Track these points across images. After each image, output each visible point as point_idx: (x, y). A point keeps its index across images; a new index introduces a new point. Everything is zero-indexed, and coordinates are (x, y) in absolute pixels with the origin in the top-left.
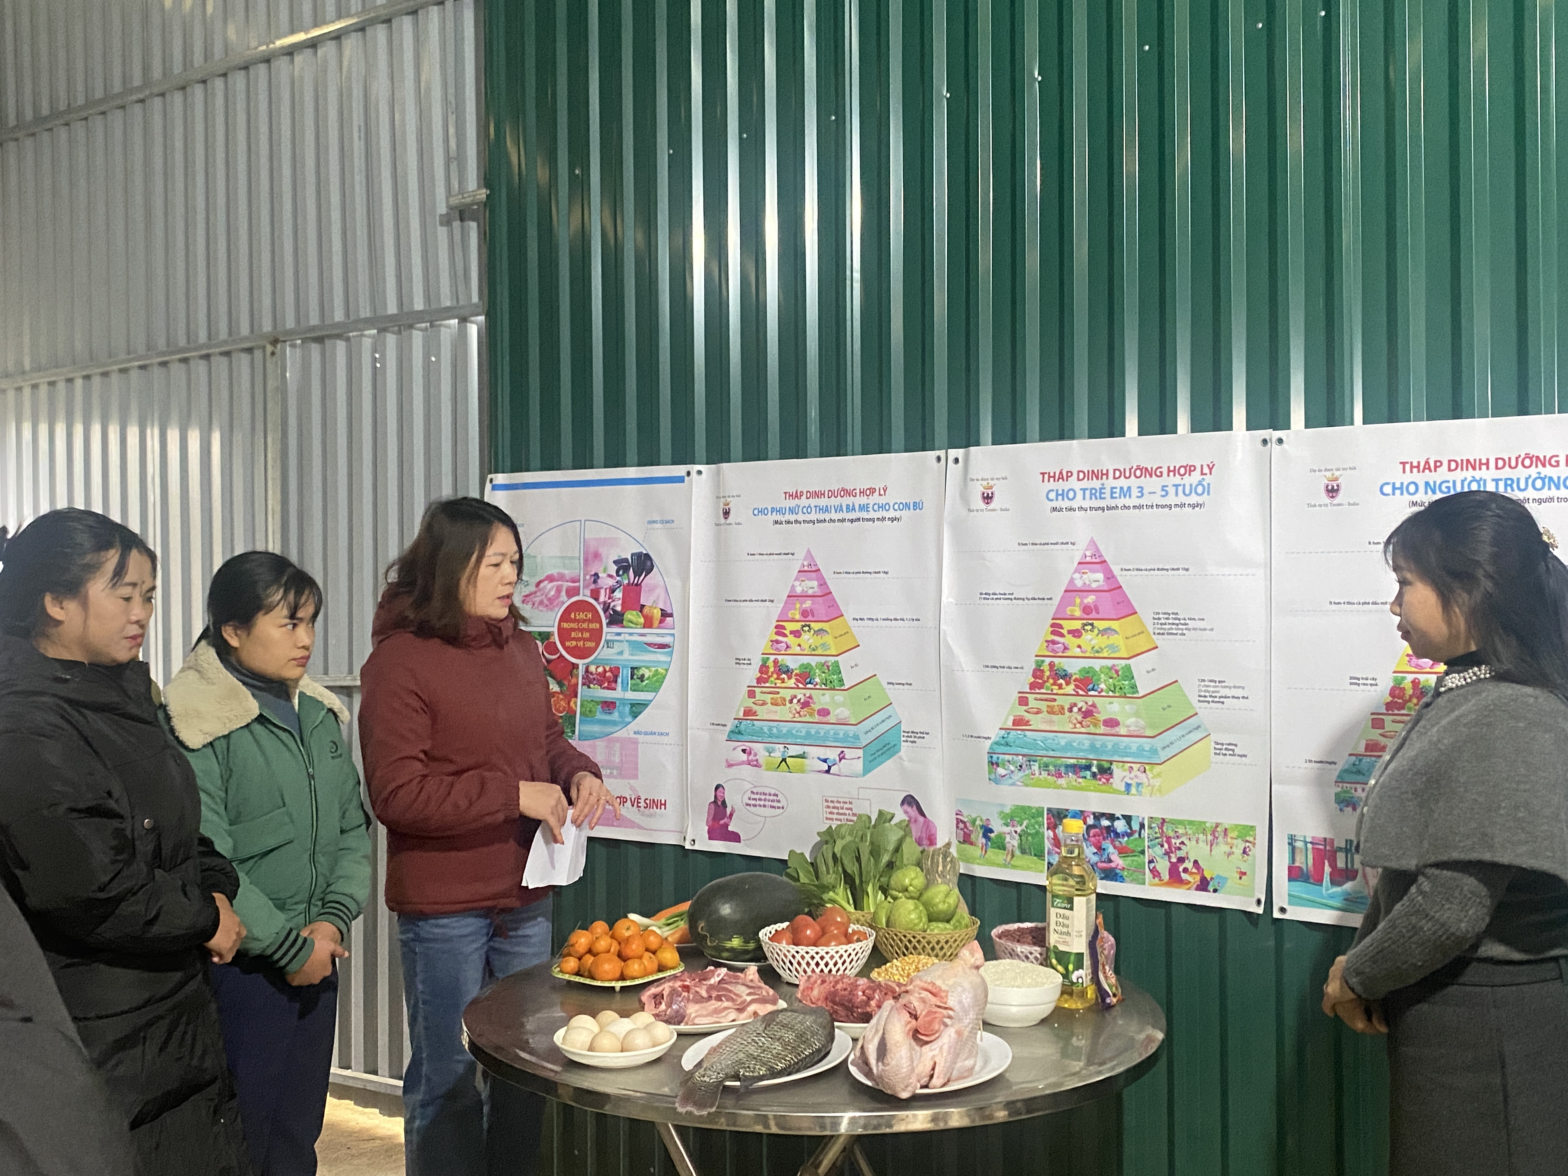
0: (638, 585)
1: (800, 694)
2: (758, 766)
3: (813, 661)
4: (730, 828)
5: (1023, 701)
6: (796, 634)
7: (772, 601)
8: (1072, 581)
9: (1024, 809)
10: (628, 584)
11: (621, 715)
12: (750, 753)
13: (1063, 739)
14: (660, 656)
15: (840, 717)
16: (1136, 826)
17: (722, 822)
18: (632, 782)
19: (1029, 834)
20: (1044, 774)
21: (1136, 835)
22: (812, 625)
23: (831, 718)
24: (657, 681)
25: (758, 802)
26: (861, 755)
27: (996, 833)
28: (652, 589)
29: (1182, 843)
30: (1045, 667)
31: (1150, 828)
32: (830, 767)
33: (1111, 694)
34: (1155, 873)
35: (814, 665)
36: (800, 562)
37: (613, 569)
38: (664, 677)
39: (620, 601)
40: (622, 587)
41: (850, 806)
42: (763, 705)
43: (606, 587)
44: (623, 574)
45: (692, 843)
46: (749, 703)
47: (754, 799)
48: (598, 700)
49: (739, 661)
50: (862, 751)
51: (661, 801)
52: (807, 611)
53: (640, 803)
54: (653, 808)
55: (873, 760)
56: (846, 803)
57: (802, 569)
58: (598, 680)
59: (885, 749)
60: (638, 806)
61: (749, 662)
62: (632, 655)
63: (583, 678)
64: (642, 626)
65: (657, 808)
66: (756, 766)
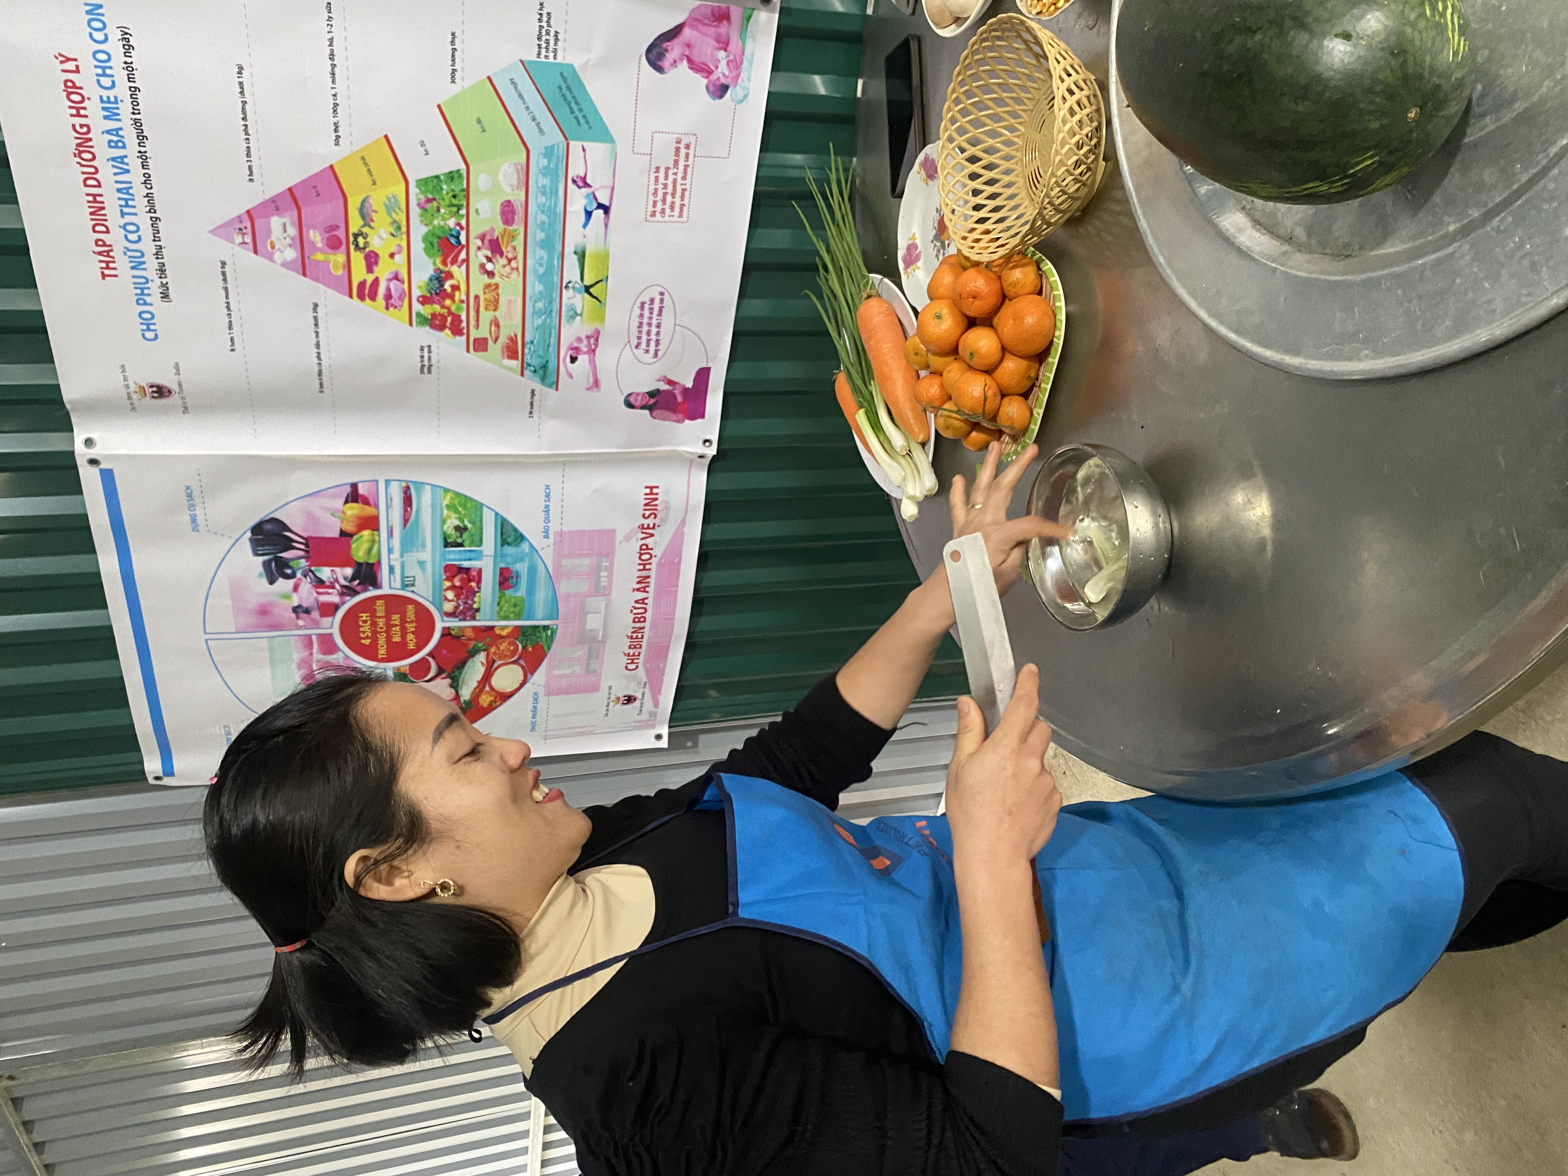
0: (308, 541)
2: (596, 336)
3: (419, 230)
4: (689, 384)
6: (372, 260)
7: (316, 306)
10: (307, 558)
11: (519, 559)
12: (577, 349)
14: (424, 501)
15: (515, 182)
18: (619, 537)
22: (353, 229)
23: (518, 197)
24: (465, 507)
25: (653, 337)
26: (578, 144)
28: (311, 518)
32: (600, 206)
35: (425, 230)
36: (238, 250)
37: (285, 584)
38: (458, 494)
39: (337, 569)
40: (313, 568)
41: (662, 171)
42: (497, 325)
43: (315, 594)
44: (290, 567)
45: (707, 444)
46: (495, 350)
47: (648, 344)
48: (498, 595)
49: (426, 368)
50: (572, 143)
51: (646, 494)
52: (328, 239)
53: (648, 525)
54: (656, 505)
55: (588, 123)
56: (657, 178)
57: (251, 246)
58: (467, 597)
59: (569, 96)
60: (654, 528)
61: (426, 350)
62: (424, 546)
63: (464, 619)
64: (376, 533)
65: (656, 499)
66: (597, 340)
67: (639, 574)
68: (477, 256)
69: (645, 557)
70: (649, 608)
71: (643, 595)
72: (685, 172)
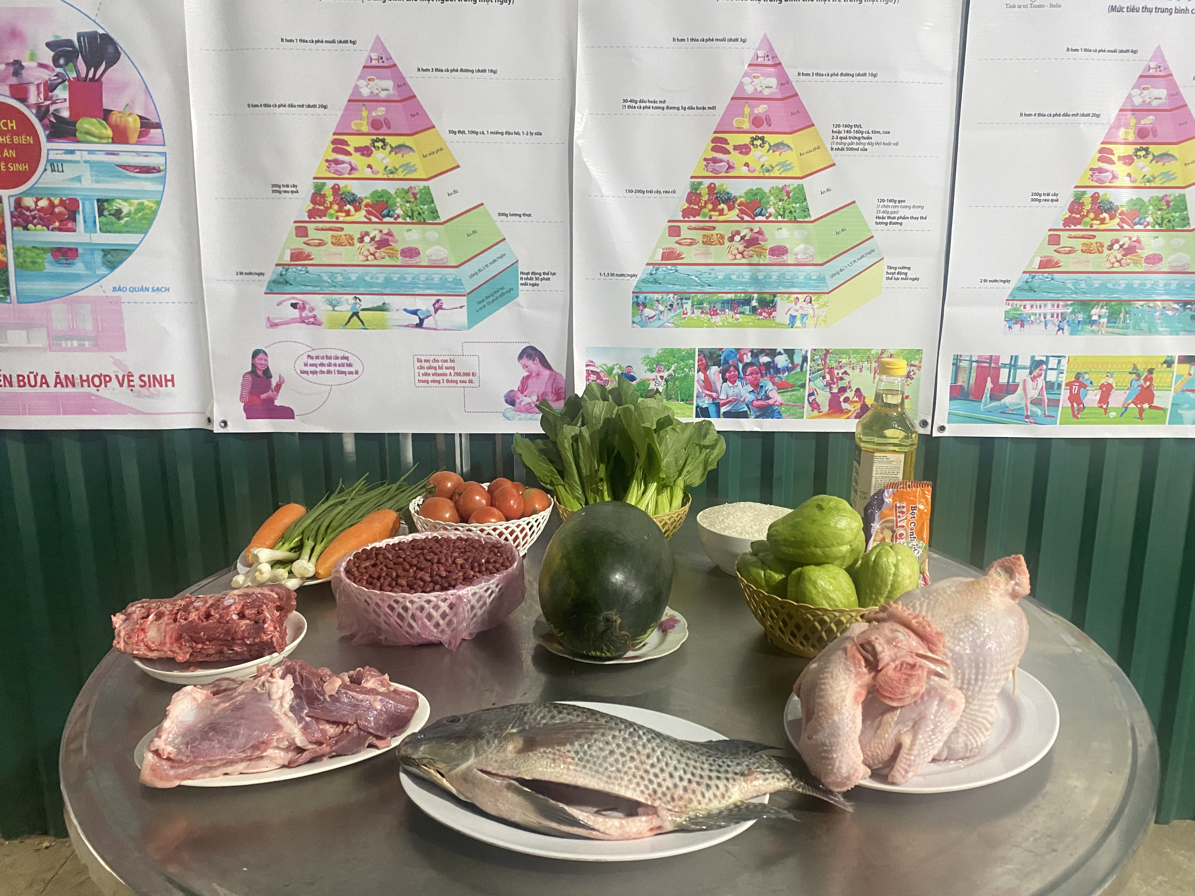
0: (96, 80)
1: (374, 231)
2: (316, 322)
3: (391, 187)
4: (277, 403)
5: (674, 231)
6: (365, 151)
7: (325, 107)
8: (741, 86)
9: (672, 352)
10: (78, 78)
11: (88, 266)
12: (303, 308)
13: (721, 273)
14: (145, 184)
15: (433, 258)
16: (798, 360)
17: (263, 396)
18: (118, 355)
19: (677, 379)
20: (697, 312)
21: (798, 369)
22: (388, 139)
23: (421, 260)
24: (143, 218)
25: (319, 369)
26: (465, 303)
27: (638, 380)
28: (122, 87)
29: (845, 373)
30: (703, 190)
31: (813, 360)
32: (422, 321)
33: (780, 218)
34: (815, 406)
35: (392, 192)
36: (366, 55)
37: (47, 57)
38: (155, 212)
39: (67, 104)
40: (67, 83)
41: (452, 365)
42: (319, 245)
43: (37, 82)
44: (66, 63)
45: (223, 424)
46: (299, 243)
47: (312, 365)
48: (46, 246)
49: (277, 189)
50: (465, 298)
51: (165, 376)
52: (379, 121)
53: (133, 381)
54: (155, 386)
55: (481, 309)
56: (446, 361)
57: (369, 64)
58: (41, 218)
59: (497, 295)
60: (129, 386)
61: (294, 189)
62: (97, 182)
63: (12, 216)
64: (110, 140)
65: (161, 386)
66: (313, 323)
67: (77, 376)
68: (375, 230)
69: (97, 381)
70: (37, 389)
71: (51, 382)
72: (452, 382)
